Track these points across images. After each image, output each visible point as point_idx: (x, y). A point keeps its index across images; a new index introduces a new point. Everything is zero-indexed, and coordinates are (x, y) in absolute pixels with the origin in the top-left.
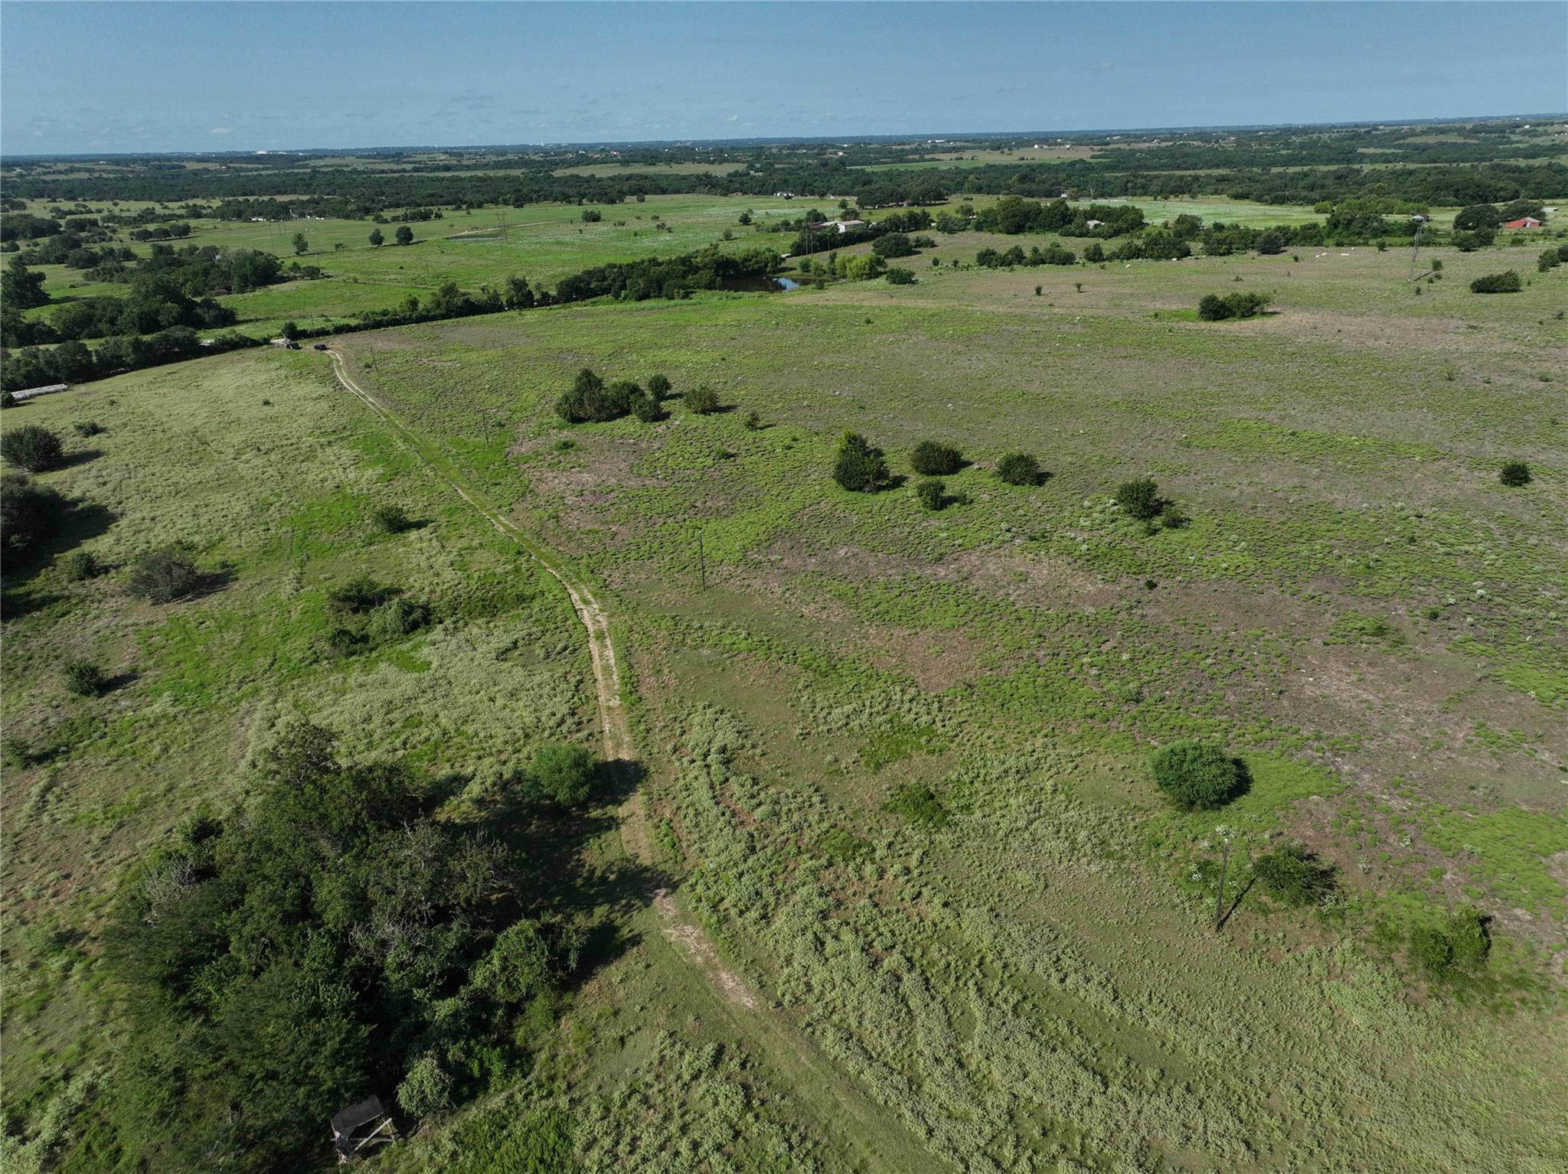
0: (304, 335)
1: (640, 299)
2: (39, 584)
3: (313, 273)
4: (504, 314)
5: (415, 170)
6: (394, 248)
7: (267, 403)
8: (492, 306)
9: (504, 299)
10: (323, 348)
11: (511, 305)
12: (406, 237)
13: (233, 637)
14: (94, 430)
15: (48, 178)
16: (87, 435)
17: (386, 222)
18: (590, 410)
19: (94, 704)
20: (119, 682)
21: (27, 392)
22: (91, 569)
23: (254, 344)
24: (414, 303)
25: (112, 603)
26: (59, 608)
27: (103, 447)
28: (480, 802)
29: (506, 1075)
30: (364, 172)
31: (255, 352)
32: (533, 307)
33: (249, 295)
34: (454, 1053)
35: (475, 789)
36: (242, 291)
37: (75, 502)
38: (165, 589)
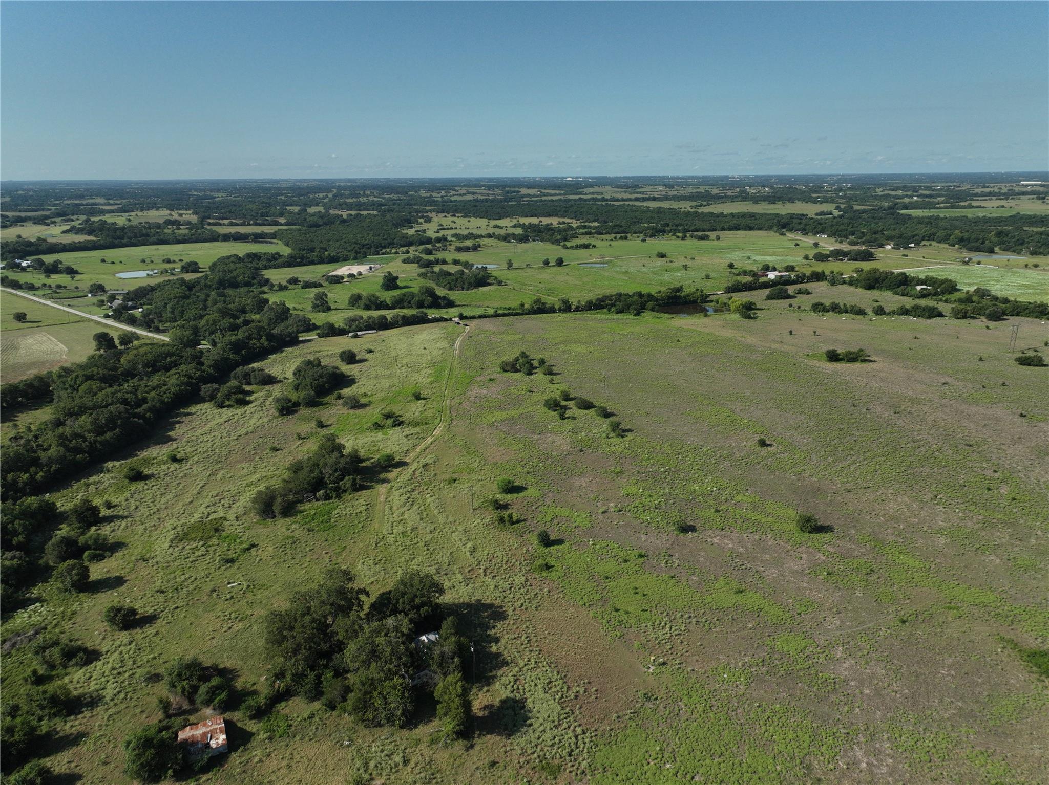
0: (466, 318)
1: (617, 313)
2: (327, 399)
3: (500, 283)
4: (555, 314)
5: (637, 199)
6: (551, 268)
7: (425, 348)
8: (552, 310)
9: (557, 307)
10: (466, 325)
11: (560, 310)
12: (560, 262)
13: (357, 420)
14: (370, 351)
15: (453, 199)
16: (368, 353)
17: (567, 248)
18: (508, 368)
19: (319, 429)
20: (327, 426)
21: (364, 332)
22: (339, 397)
23: (446, 320)
24: (522, 305)
25: (339, 407)
26: (327, 406)
27: (369, 359)
28: (372, 463)
29: (336, 498)
30: (607, 200)
31: (443, 324)
32: (570, 311)
33: (469, 292)
34: (328, 491)
35: (373, 460)
36: (468, 289)
37: (349, 376)
38: (350, 405)
